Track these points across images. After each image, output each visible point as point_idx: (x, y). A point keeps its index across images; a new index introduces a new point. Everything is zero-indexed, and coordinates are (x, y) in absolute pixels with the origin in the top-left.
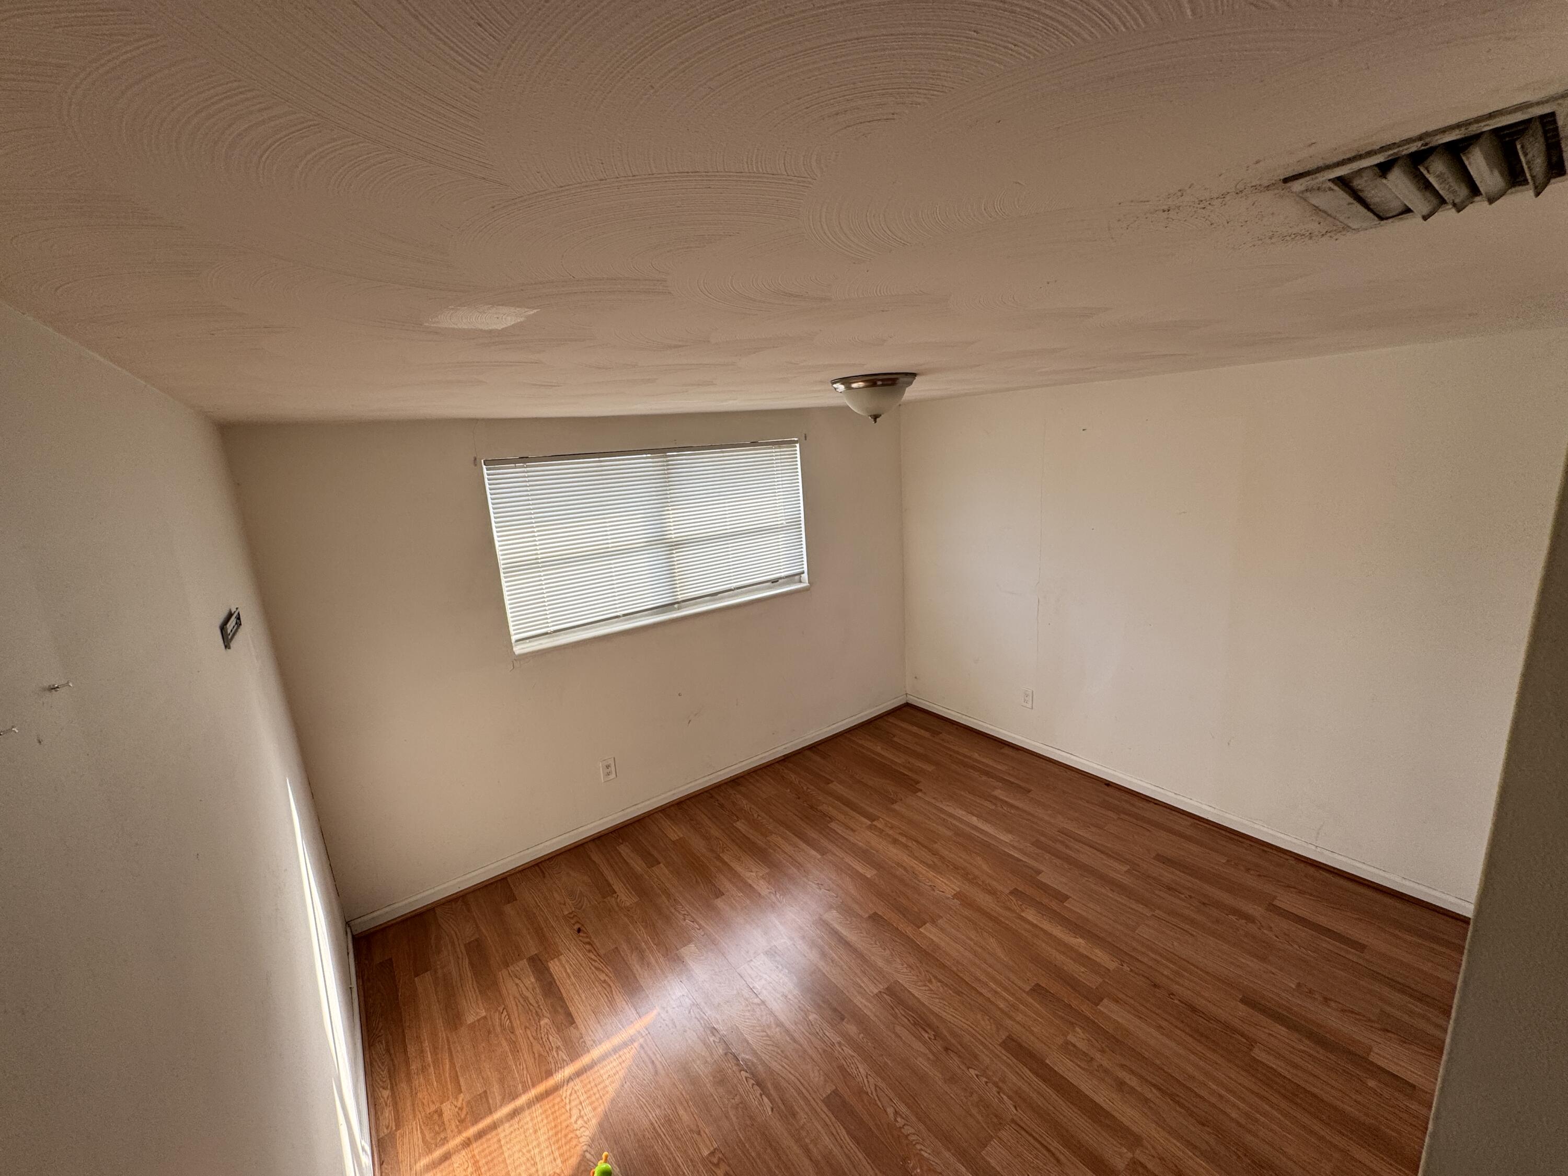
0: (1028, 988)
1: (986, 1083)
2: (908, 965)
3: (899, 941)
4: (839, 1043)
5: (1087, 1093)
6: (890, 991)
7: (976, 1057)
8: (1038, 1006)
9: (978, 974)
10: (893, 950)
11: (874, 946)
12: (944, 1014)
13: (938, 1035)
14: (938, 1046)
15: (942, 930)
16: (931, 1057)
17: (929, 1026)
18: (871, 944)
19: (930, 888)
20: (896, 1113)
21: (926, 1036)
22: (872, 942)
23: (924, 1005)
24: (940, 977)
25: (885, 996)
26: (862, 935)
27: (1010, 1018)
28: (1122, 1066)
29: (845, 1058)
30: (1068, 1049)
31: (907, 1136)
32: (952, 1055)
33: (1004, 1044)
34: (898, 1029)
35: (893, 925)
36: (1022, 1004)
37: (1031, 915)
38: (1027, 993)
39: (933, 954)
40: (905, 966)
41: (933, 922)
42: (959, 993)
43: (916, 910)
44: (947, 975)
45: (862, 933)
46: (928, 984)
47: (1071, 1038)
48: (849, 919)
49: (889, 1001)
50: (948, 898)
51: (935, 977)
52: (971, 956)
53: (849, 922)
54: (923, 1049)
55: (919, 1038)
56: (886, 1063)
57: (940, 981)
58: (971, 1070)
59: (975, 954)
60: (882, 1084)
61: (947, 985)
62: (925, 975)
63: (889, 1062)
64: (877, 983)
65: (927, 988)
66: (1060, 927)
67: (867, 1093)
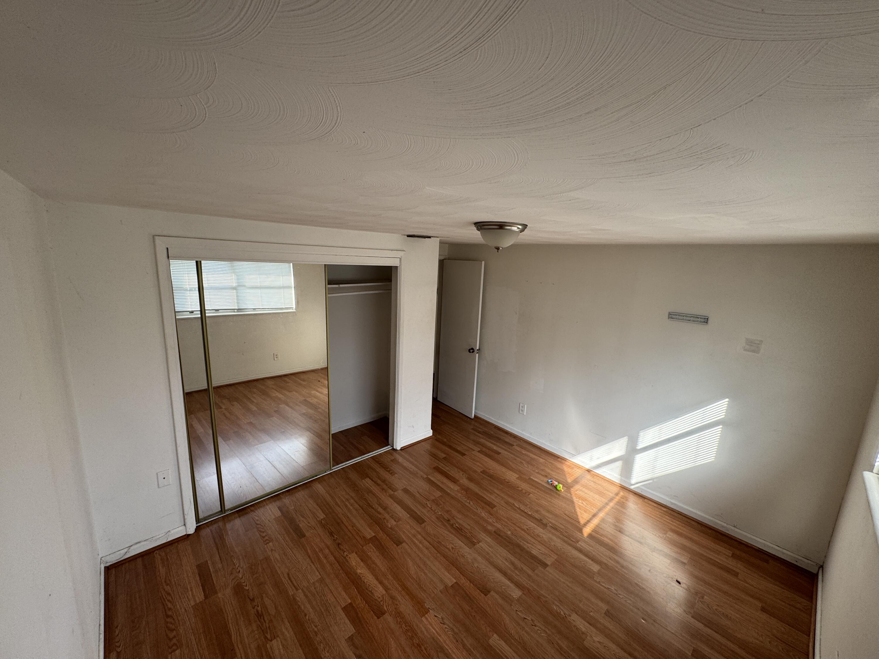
0: (404, 544)
1: (435, 510)
2: (464, 558)
3: (469, 573)
4: (494, 522)
5: (399, 506)
6: (474, 544)
7: (437, 518)
8: (403, 536)
9: (426, 551)
10: (472, 567)
11: (484, 570)
12: (448, 533)
13: (452, 525)
14: (452, 522)
15: (441, 581)
16: (455, 518)
17: (456, 529)
18: (486, 571)
19: (445, 621)
20: (470, 503)
21: (457, 525)
22: (485, 572)
23: (457, 538)
24: (447, 551)
25: (476, 541)
26: (493, 577)
27: (418, 532)
28: (380, 513)
29: (491, 518)
30: (398, 520)
31: (466, 498)
32: (447, 519)
33: (424, 521)
34: (469, 528)
35: (473, 585)
36: (410, 537)
37: (379, 591)
38: (405, 541)
39: (449, 564)
40: (465, 557)
41: (446, 587)
42: (439, 542)
43: (457, 598)
44: (443, 552)
45: (493, 579)
46: (453, 547)
47: (394, 523)
48: (503, 590)
49: (473, 539)
50: (433, 609)
51: (449, 550)
52: (429, 563)
53: (503, 587)
54: (458, 520)
55: (460, 524)
56: (474, 516)
57: (448, 548)
58: (440, 514)
59: (425, 564)
60: (475, 510)
61: (444, 546)
62: (455, 551)
63: (473, 516)
64: (481, 548)
65: (455, 545)
66: (365, 581)
67: (480, 508)
